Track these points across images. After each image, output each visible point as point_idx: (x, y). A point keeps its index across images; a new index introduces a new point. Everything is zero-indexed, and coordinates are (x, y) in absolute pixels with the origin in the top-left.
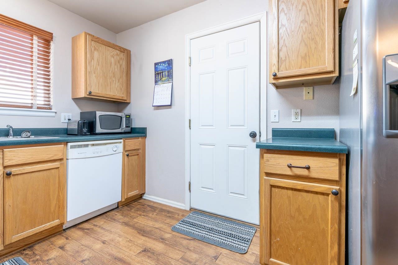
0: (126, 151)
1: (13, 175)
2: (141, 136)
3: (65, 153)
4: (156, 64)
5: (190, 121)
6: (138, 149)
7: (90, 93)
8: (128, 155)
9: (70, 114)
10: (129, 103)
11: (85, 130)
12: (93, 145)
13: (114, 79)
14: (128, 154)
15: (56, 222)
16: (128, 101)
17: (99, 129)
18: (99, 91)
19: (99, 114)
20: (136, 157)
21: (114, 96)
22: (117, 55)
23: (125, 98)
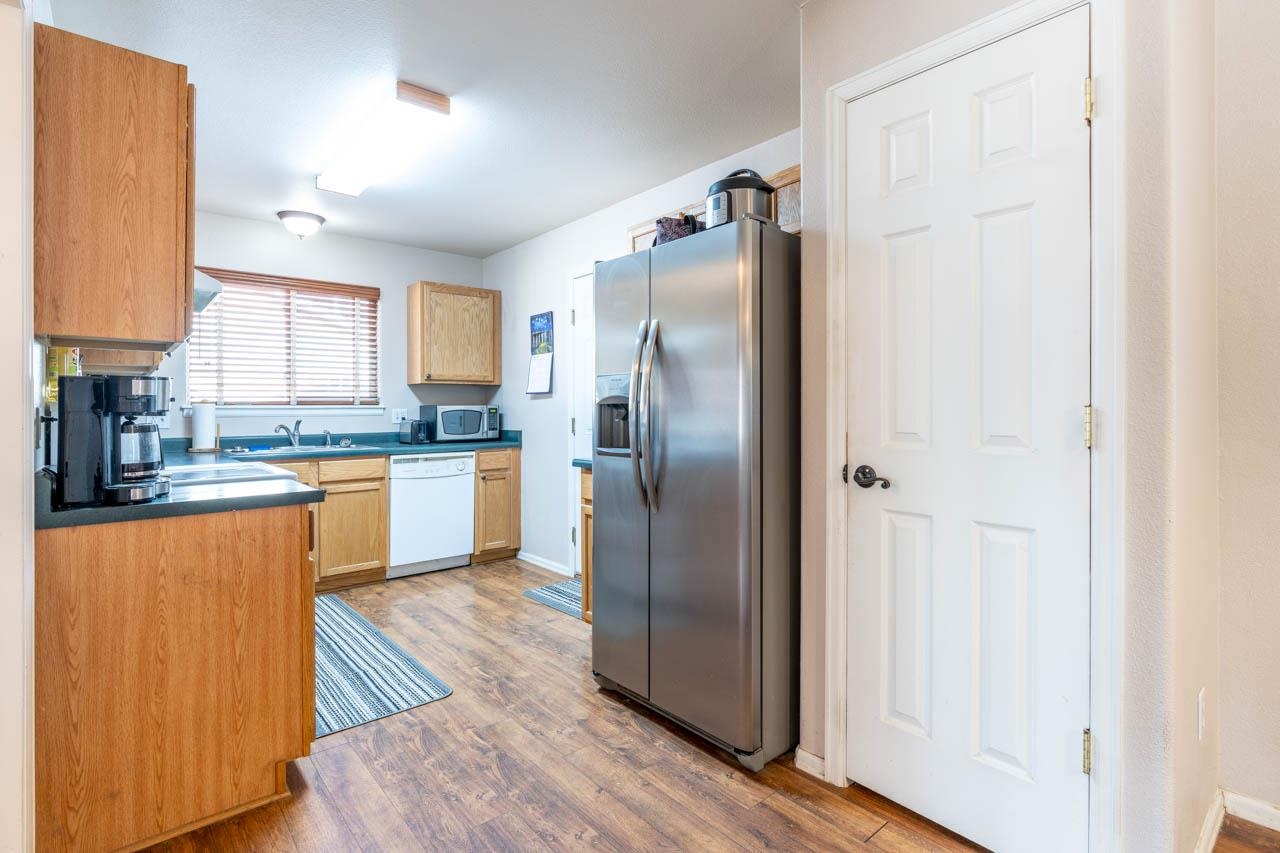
0: (482, 471)
1: (329, 494)
2: (511, 446)
3: (387, 469)
4: (533, 318)
5: (573, 420)
6: (506, 469)
7: (429, 377)
8: (484, 478)
9: (405, 410)
10: (499, 386)
11: (422, 436)
12: (426, 459)
13: (470, 348)
14: (485, 476)
15: (375, 564)
16: (496, 383)
17: (441, 435)
18: (443, 371)
19: (441, 409)
20: (500, 482)
21: (469, 376)
22: (475, 304)
23: (491, 379)
